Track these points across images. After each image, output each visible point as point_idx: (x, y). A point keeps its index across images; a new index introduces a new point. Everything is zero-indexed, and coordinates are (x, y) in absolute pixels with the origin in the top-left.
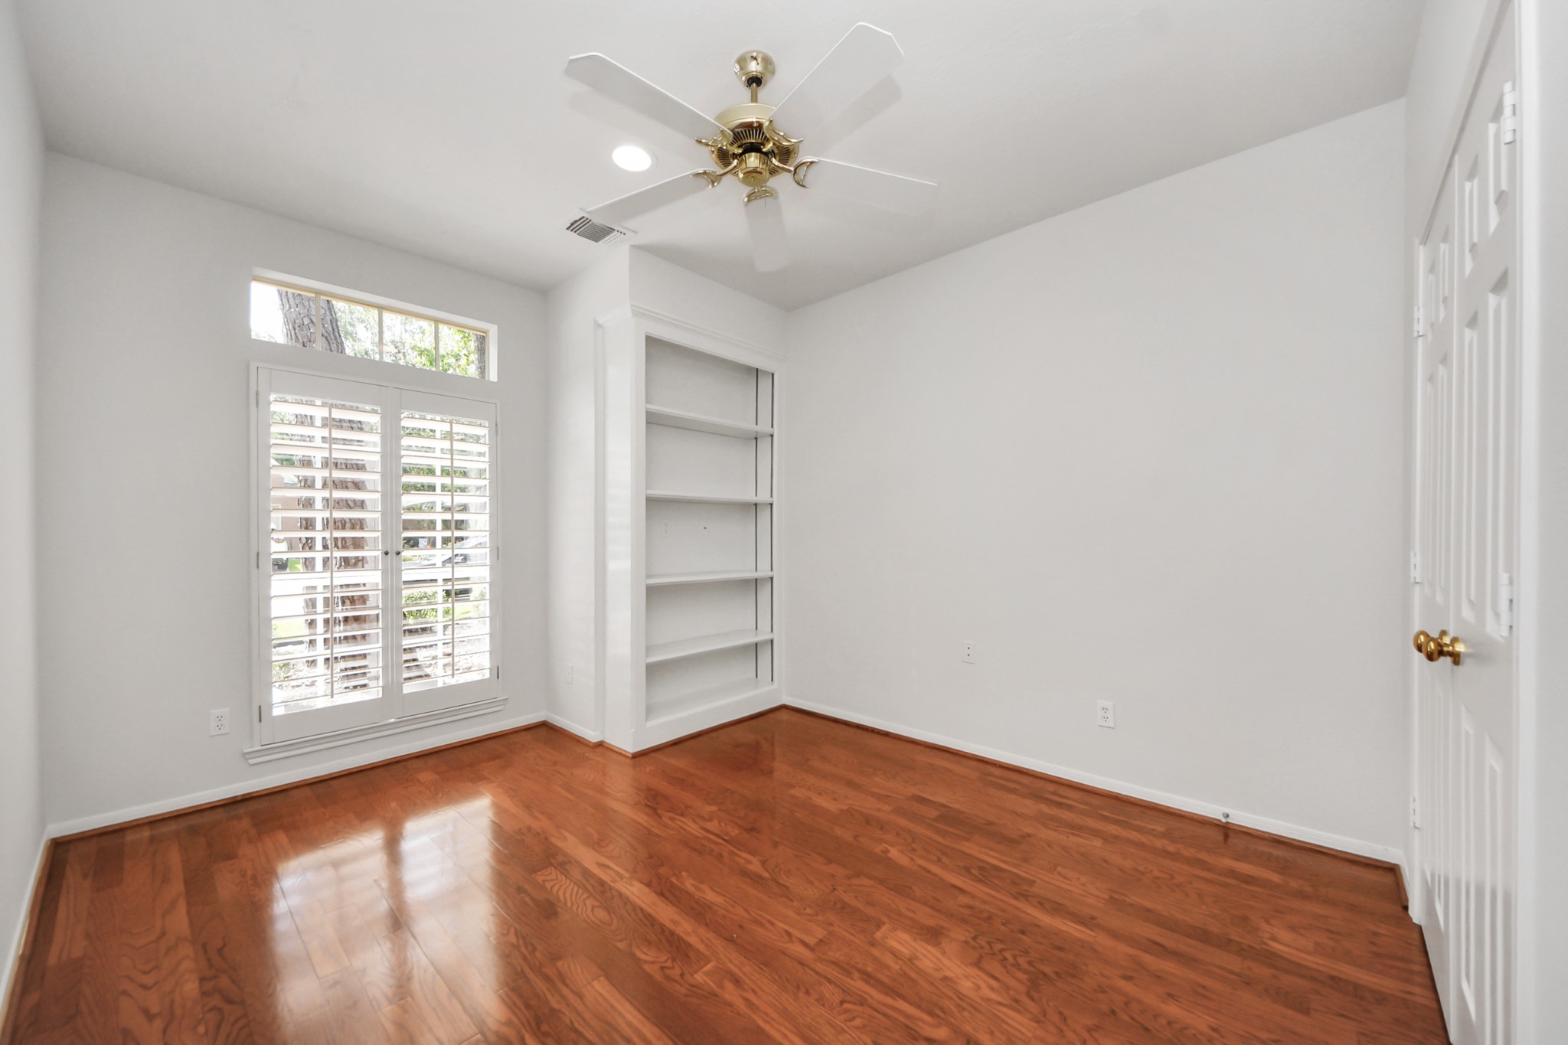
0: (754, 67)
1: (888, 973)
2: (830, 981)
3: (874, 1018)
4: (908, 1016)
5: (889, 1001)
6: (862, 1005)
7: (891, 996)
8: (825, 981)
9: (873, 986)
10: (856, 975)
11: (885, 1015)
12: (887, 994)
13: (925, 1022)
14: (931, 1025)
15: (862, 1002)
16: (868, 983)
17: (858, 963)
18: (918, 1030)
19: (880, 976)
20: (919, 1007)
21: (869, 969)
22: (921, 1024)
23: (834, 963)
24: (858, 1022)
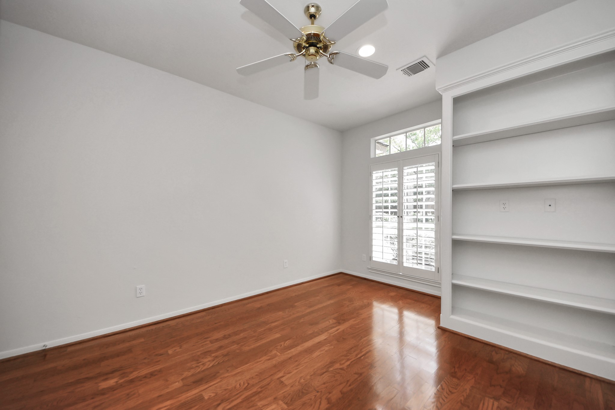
0: (312, 10)
1: (256, 400)
2: (259, 382)
3: (237, 391)
4: (232, 401)
5: (243, 397)
6: (245, 389)
7: (244, 398)
8: (260, 380)
9: (252, 394)
10: (260, 390)
11: (237, 394)
12: (246, 397)
13: (227, 406)
14: (225, 407)
15: (246, 389)
16: (254, 392)
17: (266, 391)
18: (225, 403)
19: (257, 397)
20: (235, 406)
21: (261, 395)
22: (227, 404)
23: (268, 384)
24: (238, 386)
